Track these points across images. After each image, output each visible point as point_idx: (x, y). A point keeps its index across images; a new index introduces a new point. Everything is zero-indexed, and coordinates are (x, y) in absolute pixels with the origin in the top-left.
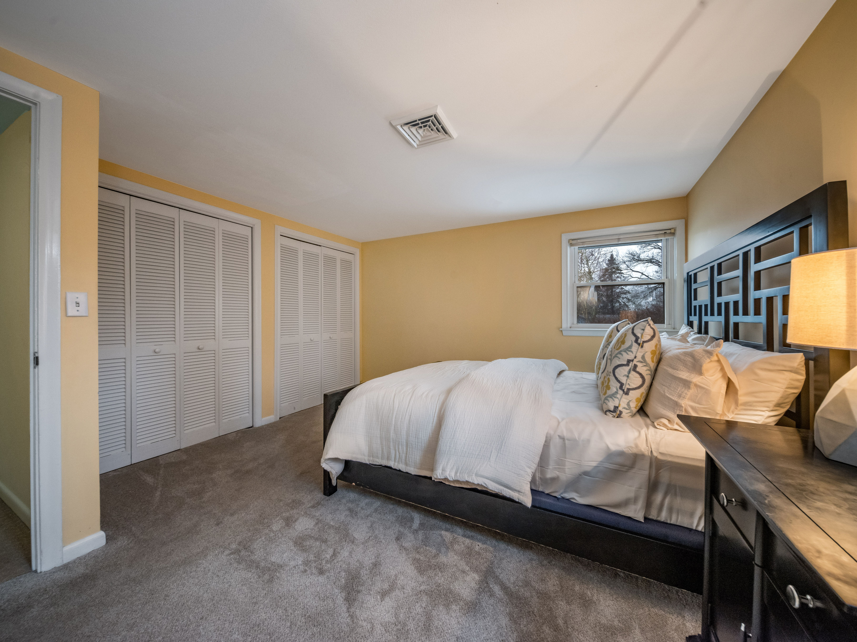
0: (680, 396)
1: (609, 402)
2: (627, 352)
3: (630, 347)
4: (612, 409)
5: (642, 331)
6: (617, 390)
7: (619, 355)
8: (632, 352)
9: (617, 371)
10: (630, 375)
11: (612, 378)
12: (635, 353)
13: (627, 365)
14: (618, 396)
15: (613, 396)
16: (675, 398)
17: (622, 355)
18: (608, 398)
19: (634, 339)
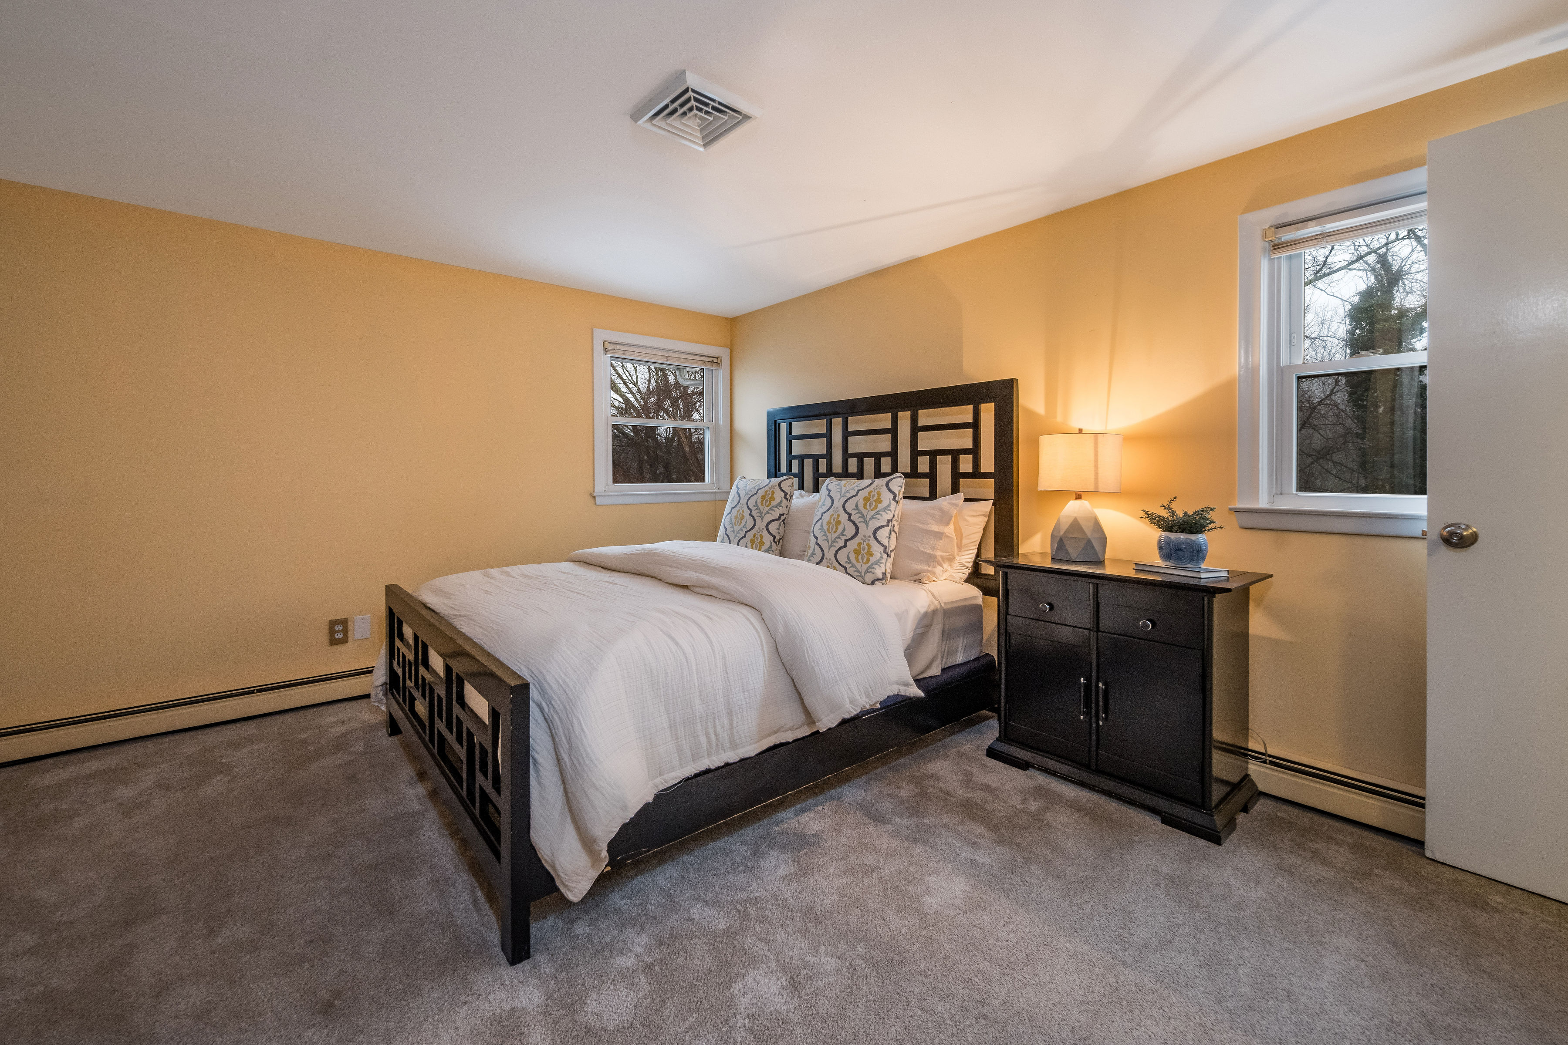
0: (933, 548)
1: (875, 569)
2: (887, 511)
3: (889, 506)
4: (880, 576)
5: (900, 488)
6: (881, 554)
7: (877, 516)
8: (891, 511)
9: (878, 534)
10: (891, 536)
11: (873, 542)
12: (893, 512)
13: (888, 525)
14: (884, 561)
15: (877, 563)
16: (930, 552)
17: (881, 515)
18: (874, 566)
19: (892, 496)
